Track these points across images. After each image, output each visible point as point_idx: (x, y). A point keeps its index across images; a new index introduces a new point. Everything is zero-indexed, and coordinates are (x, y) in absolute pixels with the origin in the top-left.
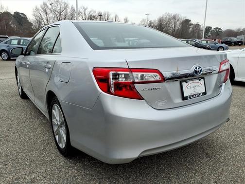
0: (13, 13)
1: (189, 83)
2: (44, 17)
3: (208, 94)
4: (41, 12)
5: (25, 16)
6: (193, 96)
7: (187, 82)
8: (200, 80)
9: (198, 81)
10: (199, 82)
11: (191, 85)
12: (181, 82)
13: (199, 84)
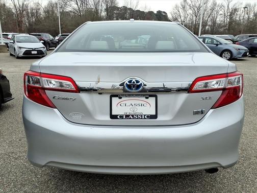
0: (155, 12)
1: (123, 99)
2: (182, 14)
3: (160, 118)
4: (180, 9)
5: (166, 14)
6: (127, 116)
7: (121, 98)
8: (147, 98)
9: (144, 99)
10: (147, 100)
11: (128, 103)
12: (112, 96)
13: (143, 103)
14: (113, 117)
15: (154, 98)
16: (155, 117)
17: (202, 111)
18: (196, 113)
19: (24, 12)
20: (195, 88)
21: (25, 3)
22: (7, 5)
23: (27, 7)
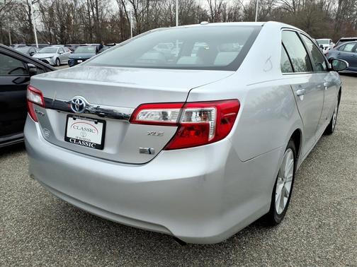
1: (78, 120)
3: (107, 150)
6: (77, 141)
7: (75, 119)
8: (96, 123)
9: (93, 123)
11: (80, 126)
12: (68, 116)
13: (92, 128)
14: (67, 139)
15: (102, 124)
16: (101, 147)
17: (149, 150)
18: (142, 152)
19: (221, 14)
20: (140, 117)
21: (223, 3)
22: (202, 7)
23: (224, 7)
